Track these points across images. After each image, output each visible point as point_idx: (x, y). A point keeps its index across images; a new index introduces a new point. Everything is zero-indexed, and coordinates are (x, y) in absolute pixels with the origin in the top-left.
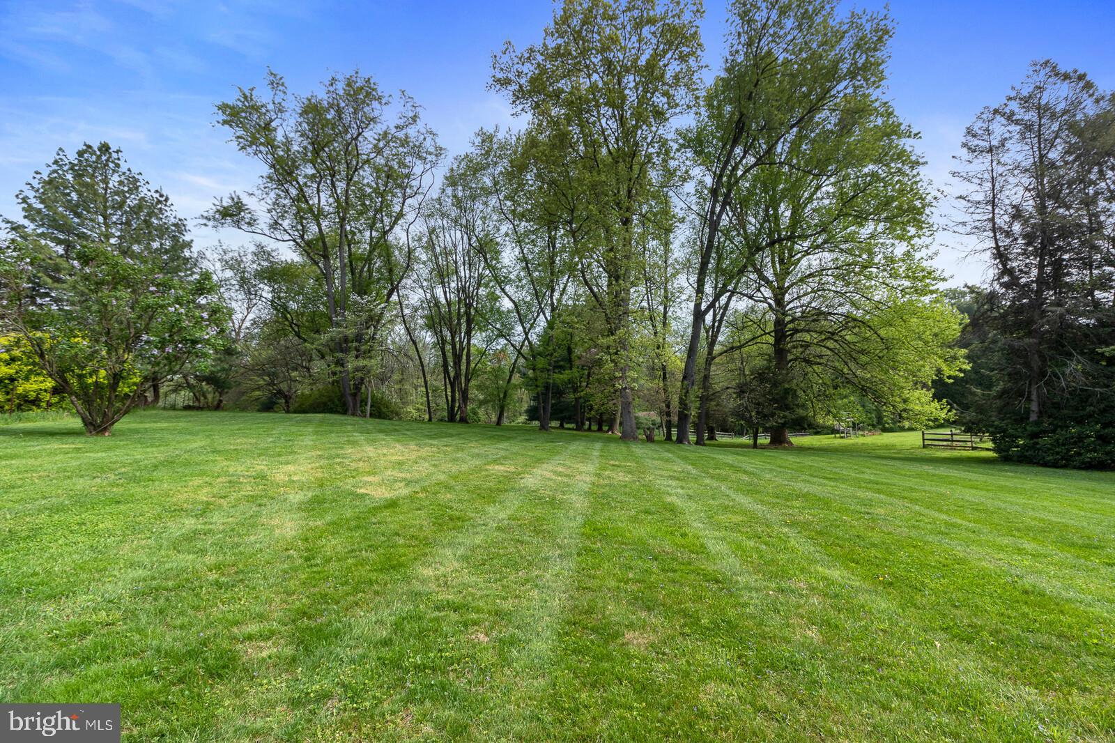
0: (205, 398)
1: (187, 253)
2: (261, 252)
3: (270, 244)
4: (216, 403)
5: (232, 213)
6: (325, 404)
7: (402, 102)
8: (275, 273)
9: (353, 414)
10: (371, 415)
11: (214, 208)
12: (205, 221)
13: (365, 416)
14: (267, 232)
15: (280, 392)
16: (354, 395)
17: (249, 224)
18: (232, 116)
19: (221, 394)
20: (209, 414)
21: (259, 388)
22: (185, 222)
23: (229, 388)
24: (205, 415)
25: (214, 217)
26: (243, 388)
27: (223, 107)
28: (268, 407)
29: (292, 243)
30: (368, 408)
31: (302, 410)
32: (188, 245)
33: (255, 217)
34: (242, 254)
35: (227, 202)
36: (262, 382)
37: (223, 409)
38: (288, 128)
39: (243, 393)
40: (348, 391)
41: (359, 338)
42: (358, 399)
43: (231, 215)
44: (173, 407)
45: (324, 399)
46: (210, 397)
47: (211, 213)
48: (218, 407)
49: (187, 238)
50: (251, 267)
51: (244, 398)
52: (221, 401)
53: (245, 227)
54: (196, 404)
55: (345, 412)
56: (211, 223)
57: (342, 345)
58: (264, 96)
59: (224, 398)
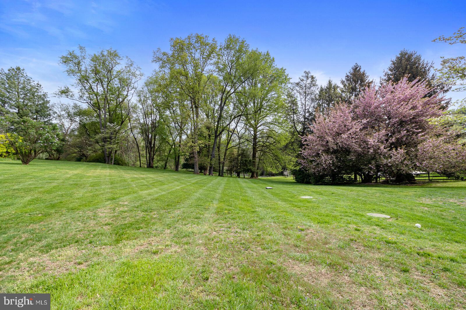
0: (53, 156)
1: (48, 105)
2: (76, 106)
3: (79, 104)
4: (57, 158)
5: (65, 92)
6: (98, 160)
7: (127, 60)
8: (81, 113)
9: (108, 163)
10: (114, 164)
11: (58, 90)
12: (55, 95)
13: (112, 164)
14: (78, 100)
15: (83, 155)
16: (108, 157)
17: (71, 96)
18: (66, 60)
19: (59, 155)
20: (55, 161)
21: (75, 153)
22: (47, 94)
23: (62, 153)
24: (53, 161)
25: (58, 94)
26: (69, 152)
27: (63, 57)
28: (79, 160)
29: (87, 103)
30: (113, 161)
31: (90, 161)
32: (48, 102)
33: (73, 94)
34: (68, 106)
35: (63, 89)
36: (76, 151)
37: (60, 160)
38: (87, 65)
39: (69, 154)
40: (106, 155)
41: (110, 138)
42: (110, 158)
43: (65, 93)
44: (42, 159)
45: (98, 158)
46: (55, 156)
47: (57, 92)
48: (58, 159)
49: (48, 99)
50: (72, 111)
51: (69, 156)
52: (59, 157)
53: (69, 97)
54: (50, 158)
55: (105, 163)
56: (57, 96)
57: (104, 140)
58: (78, 53)
59: (61, 156)
